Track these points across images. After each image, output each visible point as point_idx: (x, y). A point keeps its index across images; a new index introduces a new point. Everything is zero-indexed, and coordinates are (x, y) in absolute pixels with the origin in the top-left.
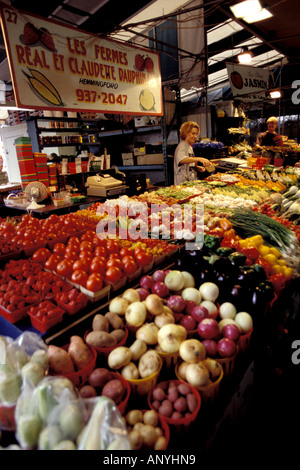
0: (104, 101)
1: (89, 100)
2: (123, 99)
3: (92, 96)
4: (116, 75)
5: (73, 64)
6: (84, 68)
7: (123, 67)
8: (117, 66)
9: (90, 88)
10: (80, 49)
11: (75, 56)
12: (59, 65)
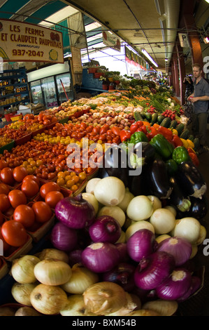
0: (30, 55)
1: (20, 54)
2: (41, 54)
3: (22, 53)
4: (38, 41)
5: (13, 37)
6: (19, 39)
7: (42, 38)
8: (38, 37)
9: (21, 48)
10: (16, 29)
11: (14, 33)
12: (4, 38)
